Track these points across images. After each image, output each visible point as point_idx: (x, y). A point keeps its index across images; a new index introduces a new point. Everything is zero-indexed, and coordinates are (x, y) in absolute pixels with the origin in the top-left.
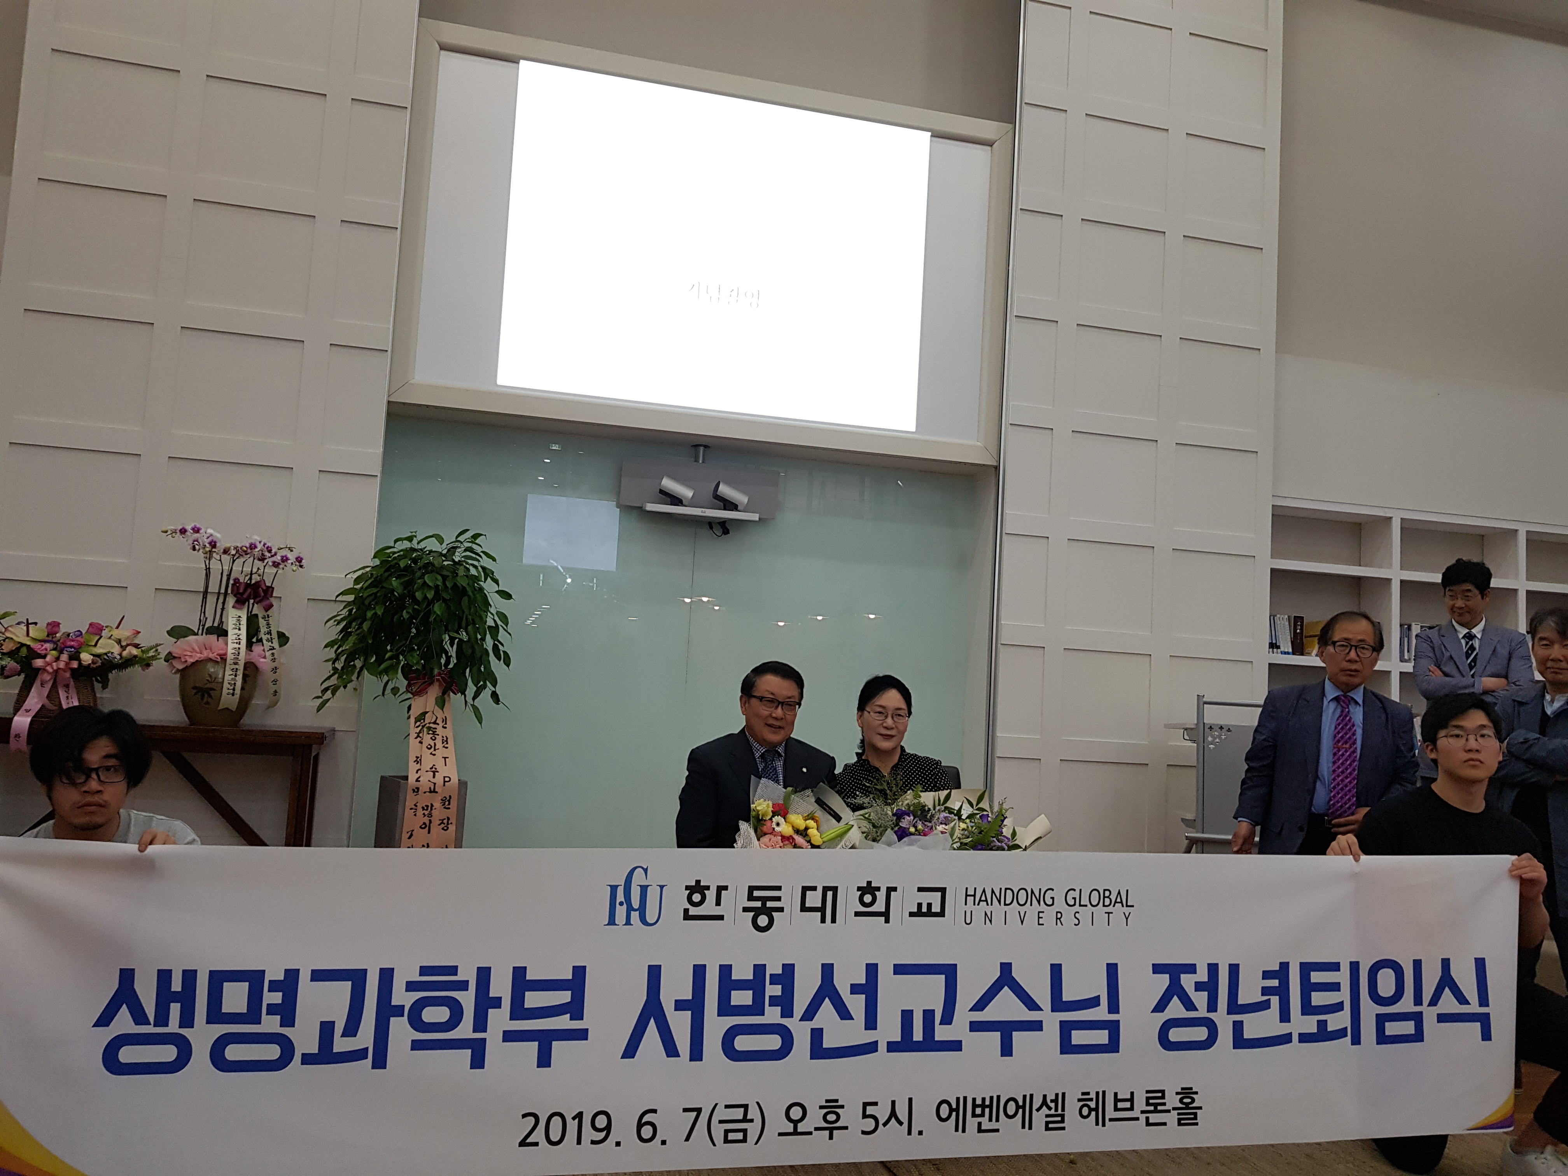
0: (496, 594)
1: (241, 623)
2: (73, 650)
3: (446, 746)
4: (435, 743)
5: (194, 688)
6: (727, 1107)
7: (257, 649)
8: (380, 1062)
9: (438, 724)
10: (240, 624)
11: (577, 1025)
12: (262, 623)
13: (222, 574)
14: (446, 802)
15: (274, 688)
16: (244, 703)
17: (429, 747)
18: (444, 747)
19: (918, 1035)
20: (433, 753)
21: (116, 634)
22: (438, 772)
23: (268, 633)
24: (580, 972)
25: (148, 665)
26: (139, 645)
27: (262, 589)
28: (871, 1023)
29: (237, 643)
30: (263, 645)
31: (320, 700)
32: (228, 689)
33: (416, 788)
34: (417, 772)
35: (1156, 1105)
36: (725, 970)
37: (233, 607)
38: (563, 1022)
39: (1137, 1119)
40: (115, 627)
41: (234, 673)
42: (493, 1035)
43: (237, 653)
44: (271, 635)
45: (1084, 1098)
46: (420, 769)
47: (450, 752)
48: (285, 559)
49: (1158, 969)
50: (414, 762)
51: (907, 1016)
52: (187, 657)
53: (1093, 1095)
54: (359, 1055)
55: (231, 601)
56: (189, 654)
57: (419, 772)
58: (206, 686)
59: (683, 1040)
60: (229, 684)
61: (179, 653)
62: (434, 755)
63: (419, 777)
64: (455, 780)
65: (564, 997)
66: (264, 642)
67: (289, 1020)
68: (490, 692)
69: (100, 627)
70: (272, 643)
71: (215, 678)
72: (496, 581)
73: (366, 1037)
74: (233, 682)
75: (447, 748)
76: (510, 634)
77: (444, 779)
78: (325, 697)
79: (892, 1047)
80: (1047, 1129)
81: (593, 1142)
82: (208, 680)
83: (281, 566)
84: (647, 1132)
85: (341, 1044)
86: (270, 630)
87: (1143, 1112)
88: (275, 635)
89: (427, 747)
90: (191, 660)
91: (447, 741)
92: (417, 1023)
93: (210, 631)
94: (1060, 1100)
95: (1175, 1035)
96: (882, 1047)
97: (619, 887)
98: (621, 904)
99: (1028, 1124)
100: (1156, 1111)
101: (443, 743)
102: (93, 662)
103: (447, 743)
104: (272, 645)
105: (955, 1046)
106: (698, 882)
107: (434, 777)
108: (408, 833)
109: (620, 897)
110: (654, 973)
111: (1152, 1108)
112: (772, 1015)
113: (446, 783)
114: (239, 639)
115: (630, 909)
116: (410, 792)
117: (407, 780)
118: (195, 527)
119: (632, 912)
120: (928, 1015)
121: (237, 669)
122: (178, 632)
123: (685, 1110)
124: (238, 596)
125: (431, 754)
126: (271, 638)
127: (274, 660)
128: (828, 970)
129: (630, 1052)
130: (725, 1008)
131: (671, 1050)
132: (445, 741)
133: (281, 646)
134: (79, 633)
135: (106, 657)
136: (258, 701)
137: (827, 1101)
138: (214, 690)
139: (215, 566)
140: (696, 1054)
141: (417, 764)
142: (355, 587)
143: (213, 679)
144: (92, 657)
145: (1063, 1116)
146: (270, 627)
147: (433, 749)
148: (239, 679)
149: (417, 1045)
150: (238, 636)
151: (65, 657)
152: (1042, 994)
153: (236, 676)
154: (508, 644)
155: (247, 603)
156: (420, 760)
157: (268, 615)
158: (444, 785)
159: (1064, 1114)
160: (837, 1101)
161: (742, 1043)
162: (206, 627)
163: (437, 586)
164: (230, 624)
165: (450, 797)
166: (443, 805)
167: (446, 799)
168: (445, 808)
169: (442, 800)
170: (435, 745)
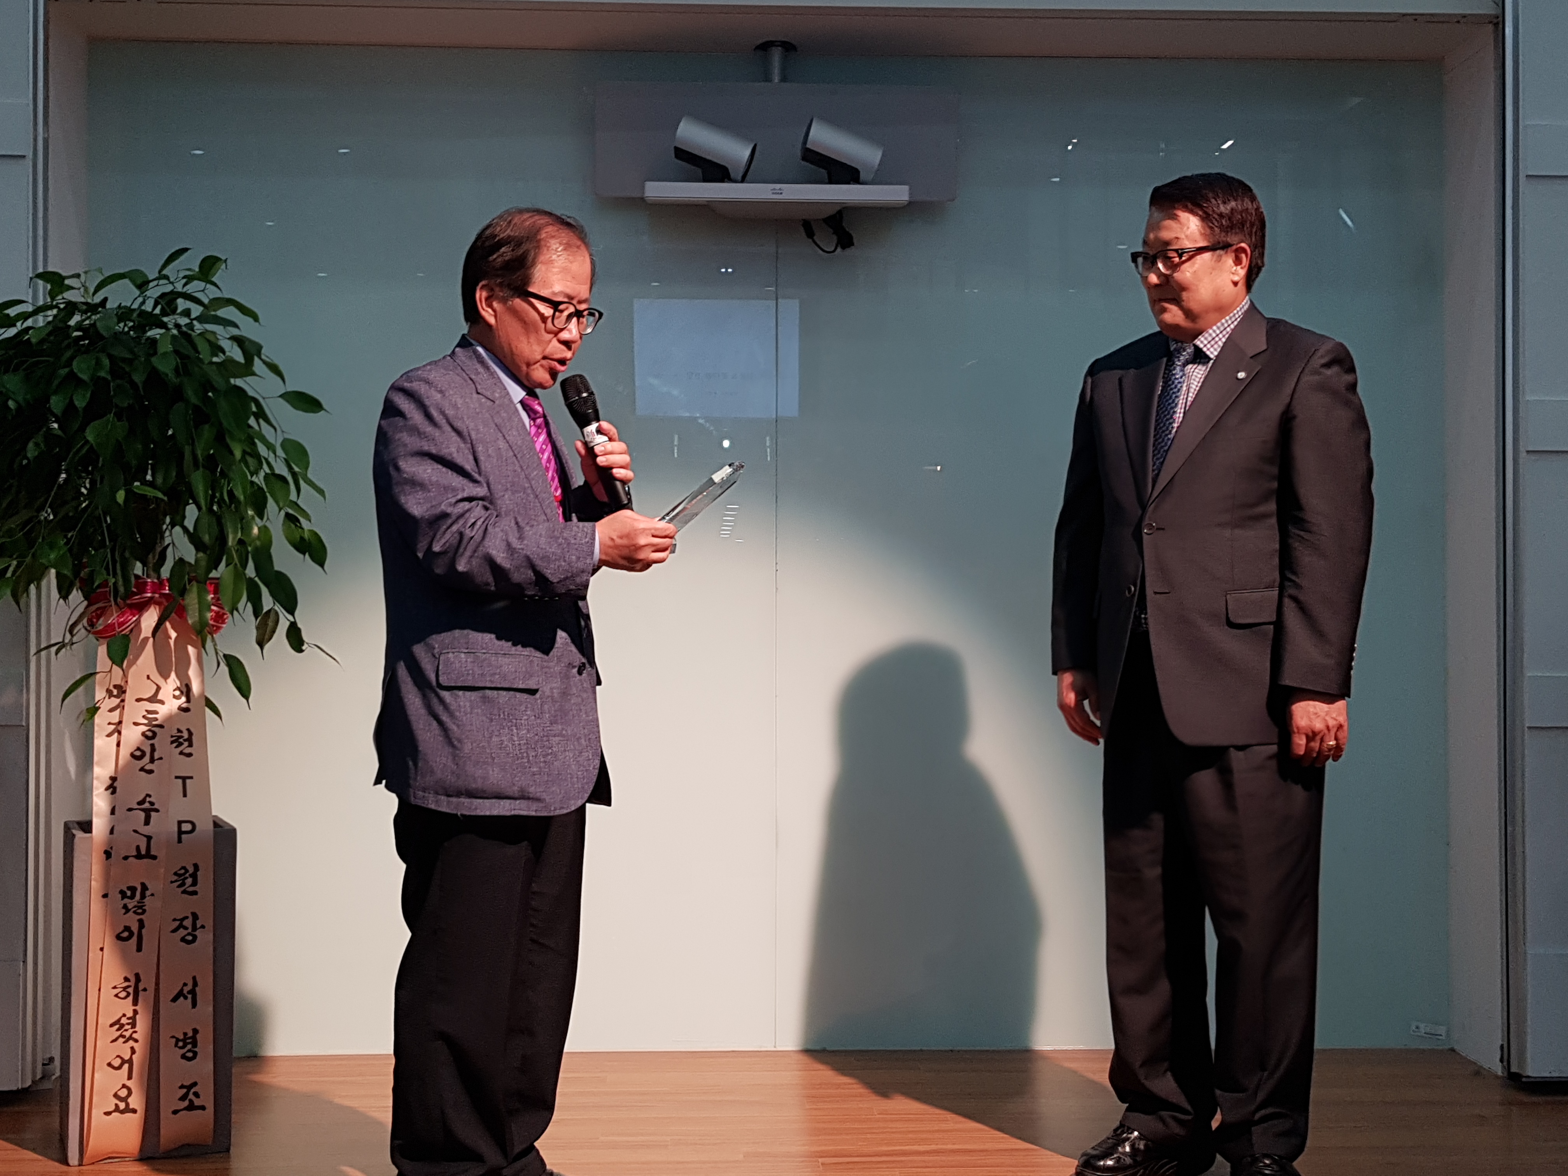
3: (187, 751)
4: (152, 746)
9: (164, 702)
14: (186, 878)
17: (138, 753)
18: (179, 752)
20: (147, 767)
22: (157, 811)
33: (110, 848)
34: (110, 814)
50: (104, 790)
57: (115, 812)
62: (150, 772)
63: (116, 825)
64: (206, 828)
75: (189, 755)
77: (180, 828)
89: (132, 756)
91: (188, 740)
101: (178, 744)
103: (190, 746)
107: (149, 822)
113: (183, 836)
125: (142, 769)
132: (185, 739)
141: (112, 793)
147: (147, 758)
158: (180, 841)
165: (196, 867)
166: (179, 886)
167: (187, 871)
168: (184, 892)
169: (175, 874)
170: (153, 748)
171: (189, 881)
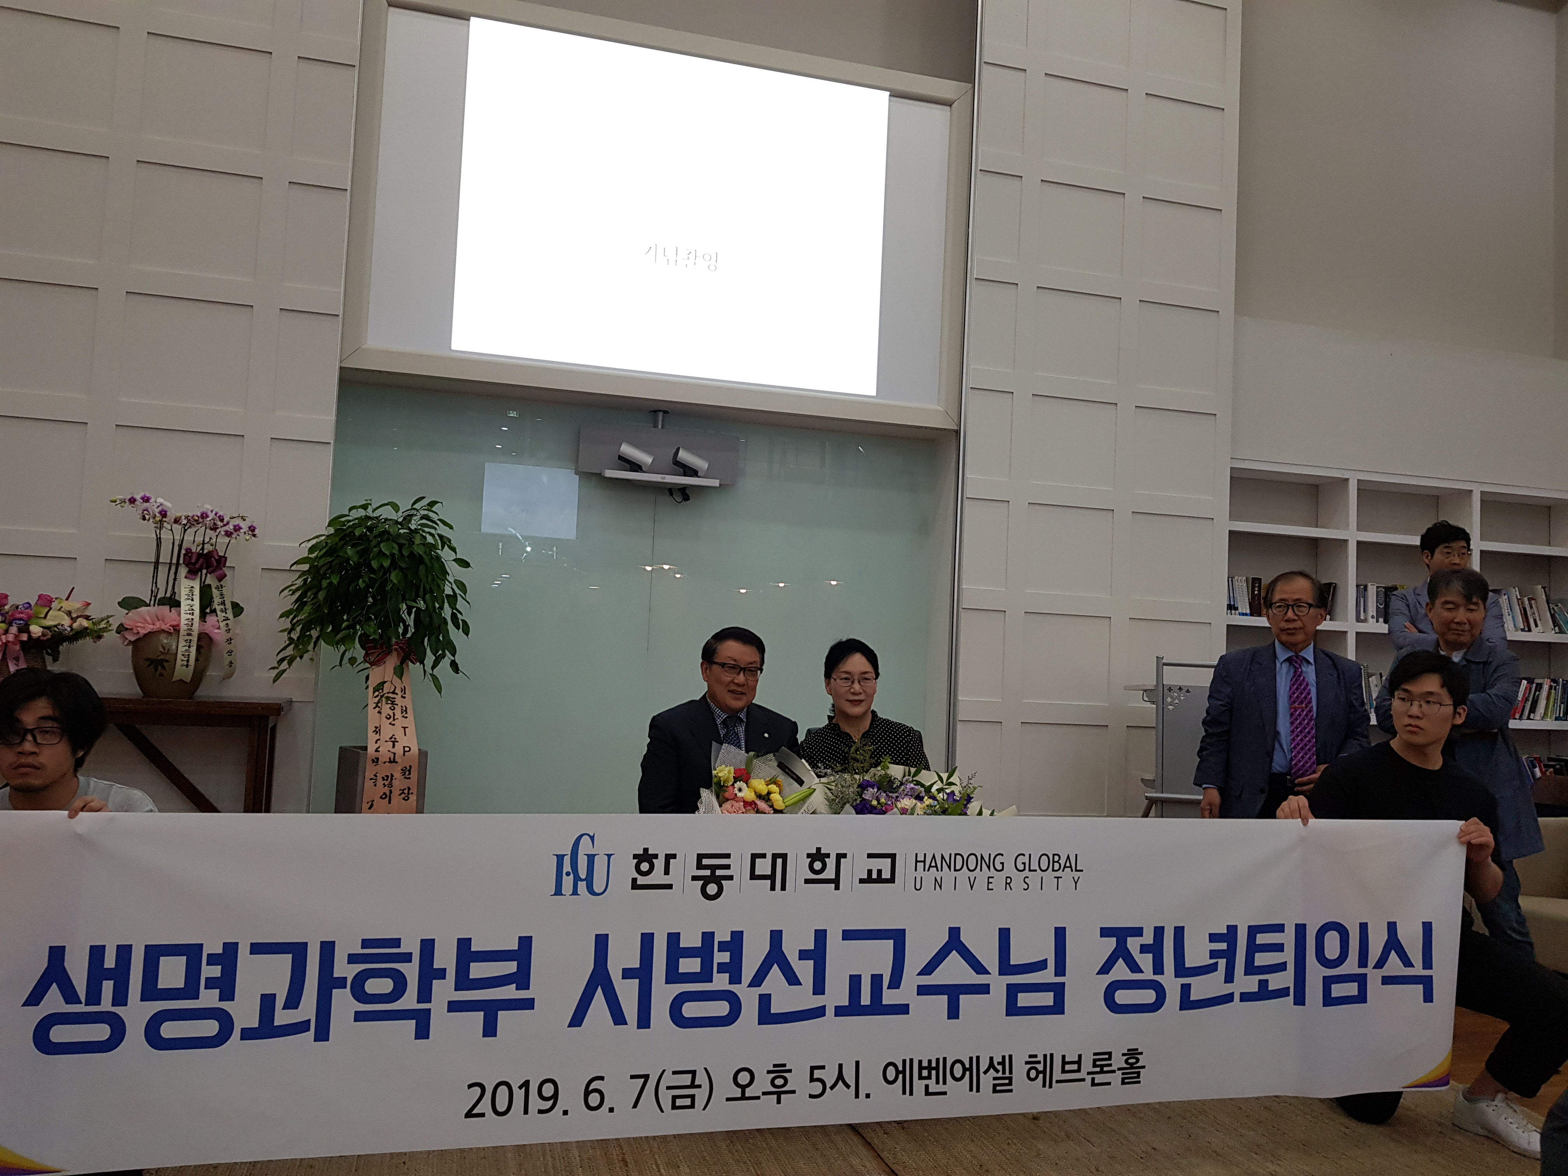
0: (453, 562)
1: (195, 593)
2: (22, 622)
3: (405, 715)
4: (394, 713)
5: (147, 659)
6: (674, 1073)
7: (211, 619)
8: (322, 1034)
9: (397, 694)
10: (193, 595)
11: (523, 994)
12: (215, 593)
13: (173, 544)
14: (406, 772)
15: (229, 659)
16: (199, 676)
17: (388, 717)
18: (403, 717)
19: (866, 1000)
20: (393, 723)
21: (67, 606)
22: (397, 742)
23: (222, 604)
24: (526, 943)
25: (100, 637)
26: (90, 616)
27: (215, 558)
28: (819, 988)
29: (190, 614)
30: (217, 616)
31: (276, 671)
32: (183, 660)
33: (376, 758)
34: (376, 743)
35: (1102, 1066)
36: (673, 938)
37: (186, 577)
38: (509, 992)
39: (1083, 1080)
40: (65, 598)
41: (188, 644)
42: (438, 1005)
43: (190, 623)
44: (225, 605)
45: (1032, 1060)
46: (379, 740)
47: (410, 722)
48: (237, 528)
49: (1106, 932)
50: (374, 732)
51: (855, 981)
52: (139, 629)
53: (1040, 1058)
54: (301, 1027)
55: (183, 571)
56: (140, 625)
57: (378, 742)
58: (159, 658)
59: (630, 1009)
60: (183, 655)
61: (130, 624)
62: (394, 725)
63: (379, 747)
64: (415, 750)
65: (511, 967)
66: (218, 612)
67: (228, 994)
68: (450, 661)
69: (49, 598)
70: (226, 613)
71: (168, 650)
72: (454, 550)
73: (307, 1009)
74: (187, 654)
75: (406, 717)
76: (469, 603)
77: (404, 749)
78: (282, 667)
79: (840, 1011)
80: (995, 1091)
81: (540, 1112)
82: (160, 651)
83: (234, 536)
84: (594, 1100)
85: (282, 1017)
86: (224, 601)
87: (1089, 1073)
88: (229, 605)
89: (386, 717)
90: (143, 632)
91: (406, 711)
92: (359, 994)
93: (162, 602)
94: (1007, 1062)
95: (1122, 997)
96: (830, 1011)
97: (566, 857)
98: (568, 874)
99: (975, 1086)
100: (1102, 1072)
101: (402, 713)
102: (43, 635)
103: (406, 713)
104: (226, 615)
105: (903, 1009)
106: (646, 850)
107: (394, 747)
108: (368, 803)
109: (567, 867)
110: (602, 942)
111: (1098, 1069)
112: (720, 981)
113: (406, 753)
114: (192, 610)
115: (577, 879)
116: (369, 762)
117: (366, 750)
118: (145, 496)
119: (579, 882)
120: (876, 979)
121: (190, 640)
122: (129, 604)
123: (632, 1077)
124: (190, 566)
125: (390, 724)
126: (225, 608)
127: (228, 631)
128: (776, 937)
129: (577, 1020)
130: (673, 976)
131: (619, 1018)
132: (405, 711)
133: (235, 617)
134: (28, 605)
135: (56, 629)
136: (213, 673)
137: (775, 1066)
138: (167, 661)
139: (166, 535)
140: (644, 1021)
141: (376, 734)
142: (310, 556)
143: (166, 651)
144: (42, 629)
145: (1010, 1079)
146: (224, 597)
147: (392, 719)
148: (193, 649)
149: (360, 1017)
150: (192, 606)
151: (14, 629)
152: (990, 958)
153: (189, 647)
154: (466, 613)
155: (200, 573)
156: (380, 730)
157: (221, 585)
158: (404, 755)
159: (1012, 1077)
160: (784, 1065)
161: (690, 1010)
162: (158, 598)
163: (393, 555)
164: (183, 595)
165: (410, 766)
166: (403, 775)
167: (406, 768)
168: (405, 778)
169: (402, 770)
170: (394, 715)
171: (407, 773)
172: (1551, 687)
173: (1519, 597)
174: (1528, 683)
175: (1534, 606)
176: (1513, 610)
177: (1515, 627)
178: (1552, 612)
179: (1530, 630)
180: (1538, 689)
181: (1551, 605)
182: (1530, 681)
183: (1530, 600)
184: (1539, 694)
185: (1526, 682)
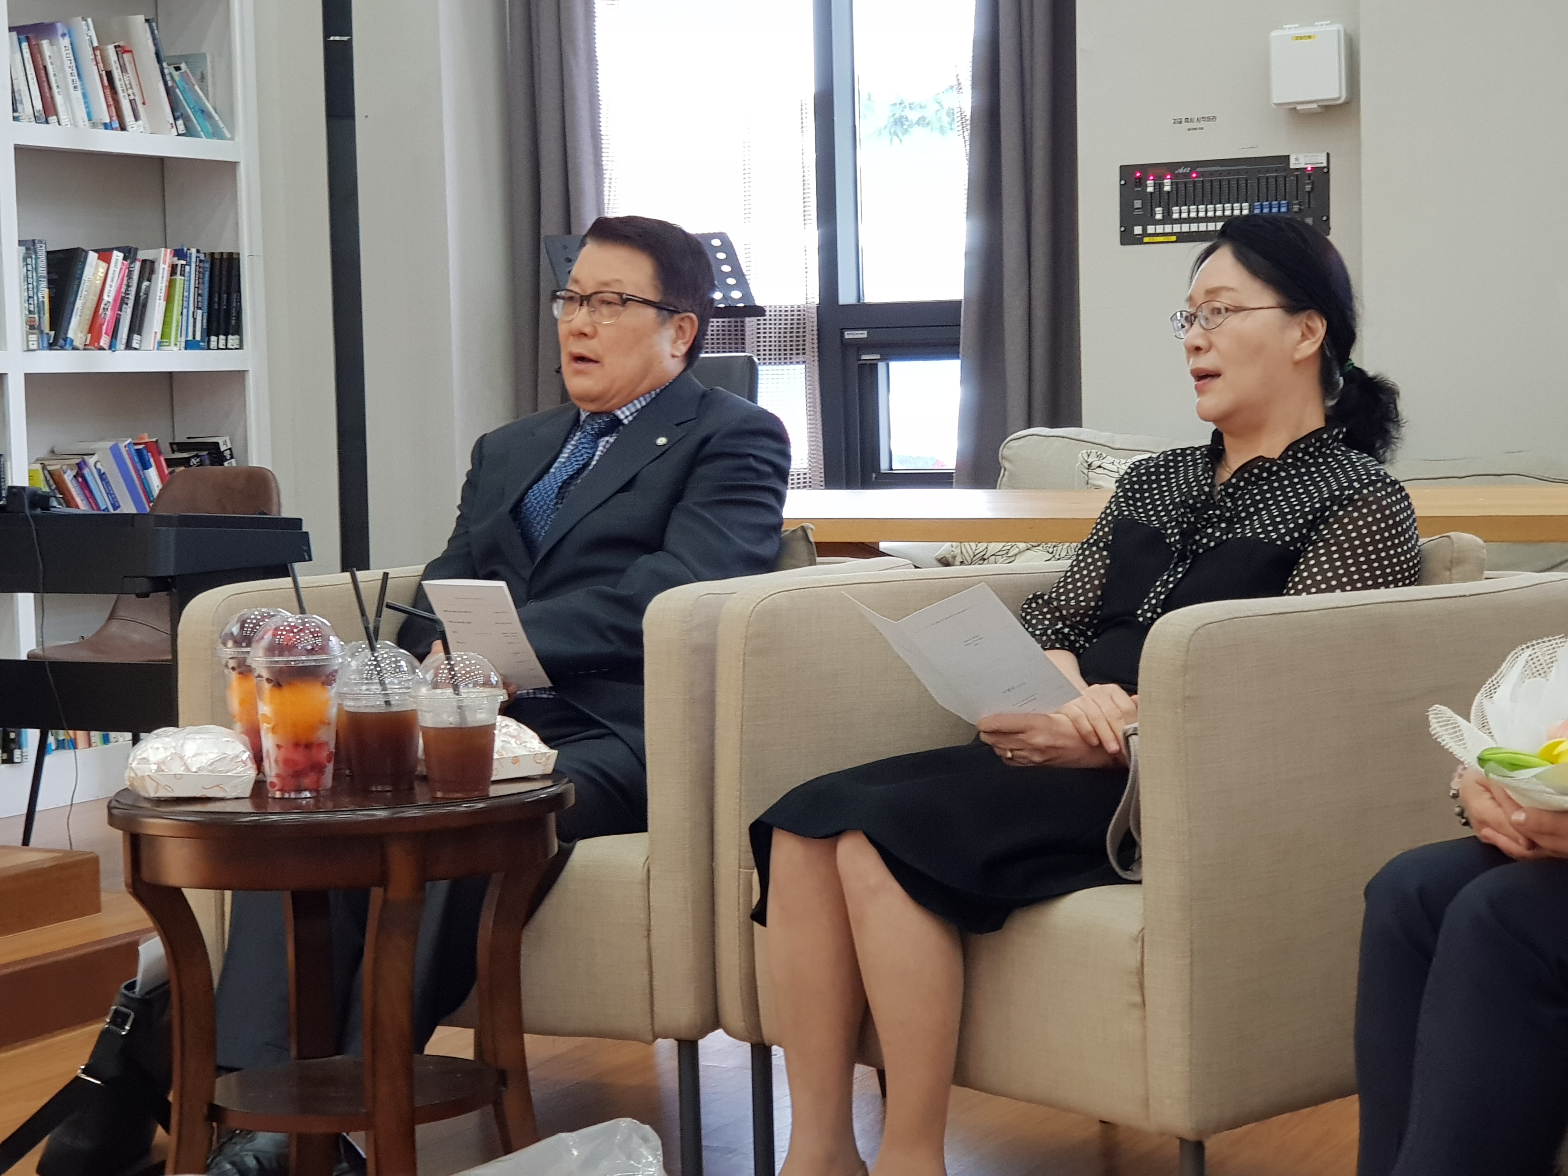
172: (174, 268)
173: (96, 44)
174: (125, 259)
175: (129, 67)
176: (83, 74)
177: (90, 120)
178: (170, 84)
179: (123, 128)
180: (147, 275)
181: (165, 65)
182: (129, 254)
183: (120, 50)
184: (148, 288)
185: (121, 255)
